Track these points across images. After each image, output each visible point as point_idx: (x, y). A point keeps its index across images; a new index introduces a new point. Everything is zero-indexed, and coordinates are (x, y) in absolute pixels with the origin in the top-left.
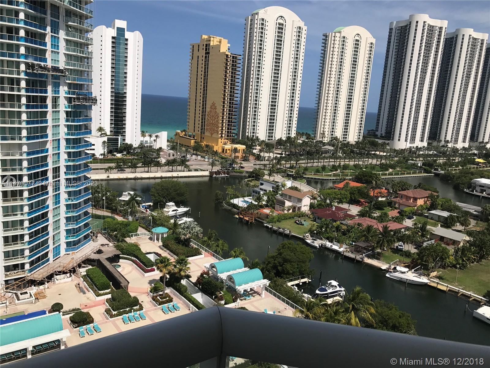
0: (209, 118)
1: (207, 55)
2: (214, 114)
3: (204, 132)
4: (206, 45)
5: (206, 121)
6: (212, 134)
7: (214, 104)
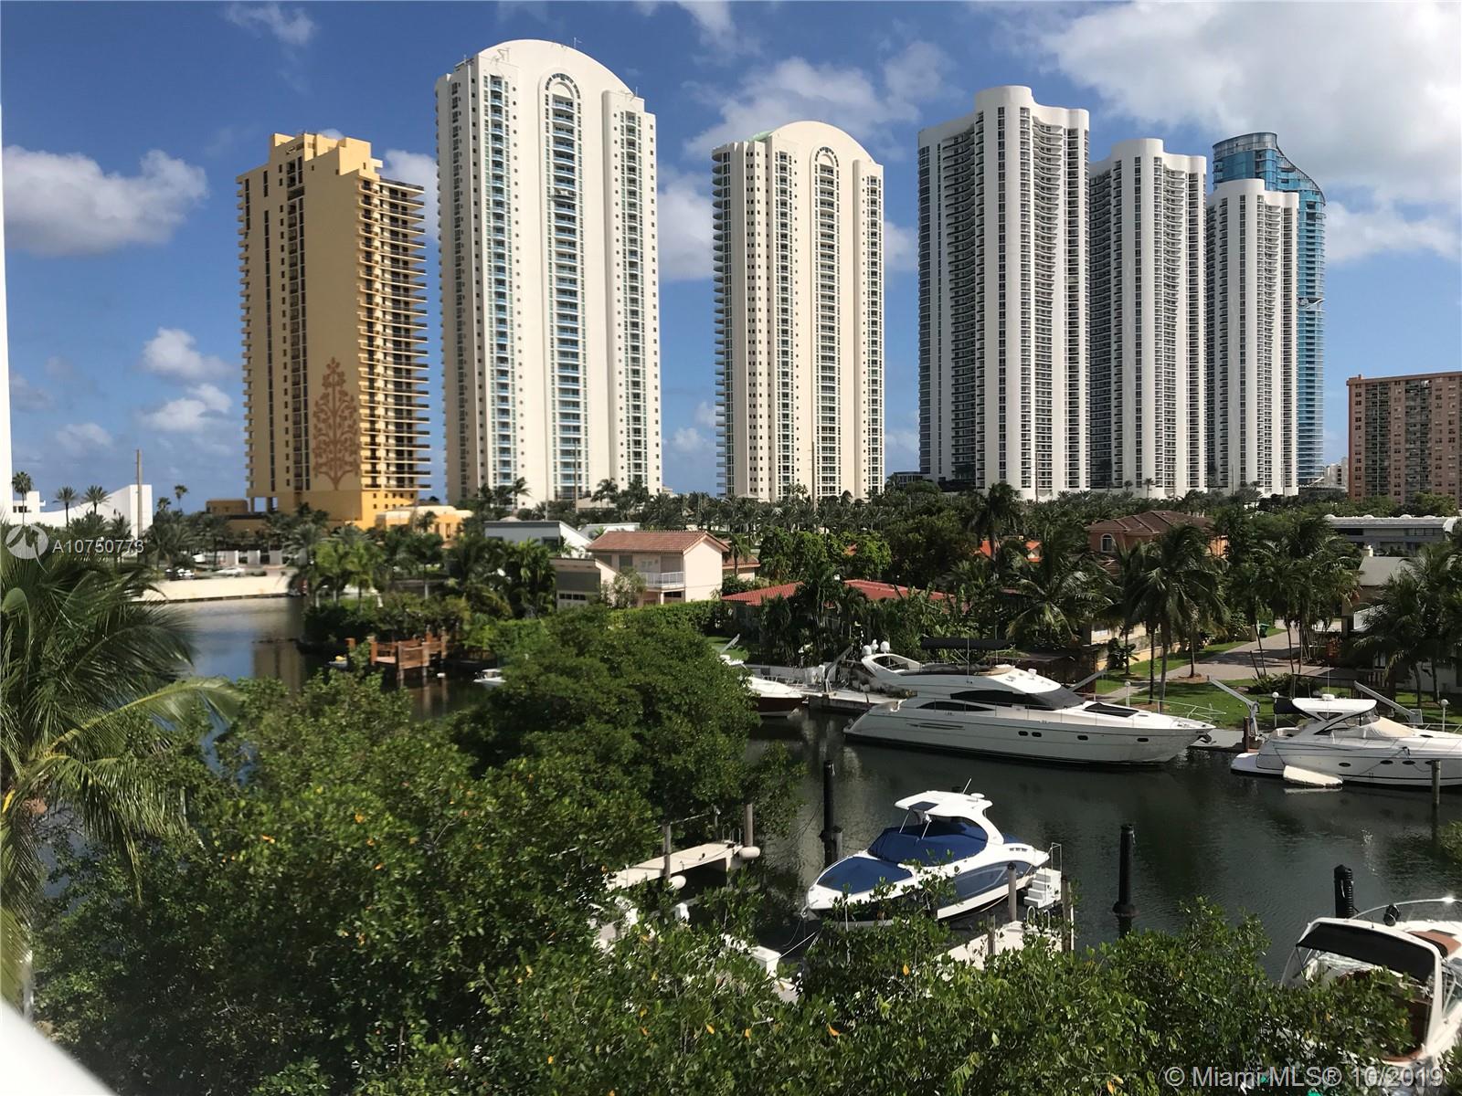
0: (321, 425)
1: (297, 200)
2: (338, 404)
3: (308, 481)
4: (292, 166)
5: (311, 437)
6: (336, 481)
7: (334, 366)
